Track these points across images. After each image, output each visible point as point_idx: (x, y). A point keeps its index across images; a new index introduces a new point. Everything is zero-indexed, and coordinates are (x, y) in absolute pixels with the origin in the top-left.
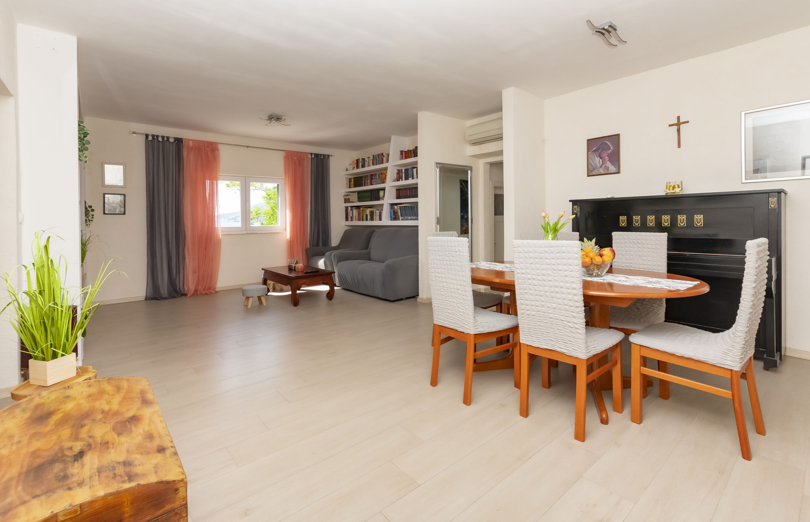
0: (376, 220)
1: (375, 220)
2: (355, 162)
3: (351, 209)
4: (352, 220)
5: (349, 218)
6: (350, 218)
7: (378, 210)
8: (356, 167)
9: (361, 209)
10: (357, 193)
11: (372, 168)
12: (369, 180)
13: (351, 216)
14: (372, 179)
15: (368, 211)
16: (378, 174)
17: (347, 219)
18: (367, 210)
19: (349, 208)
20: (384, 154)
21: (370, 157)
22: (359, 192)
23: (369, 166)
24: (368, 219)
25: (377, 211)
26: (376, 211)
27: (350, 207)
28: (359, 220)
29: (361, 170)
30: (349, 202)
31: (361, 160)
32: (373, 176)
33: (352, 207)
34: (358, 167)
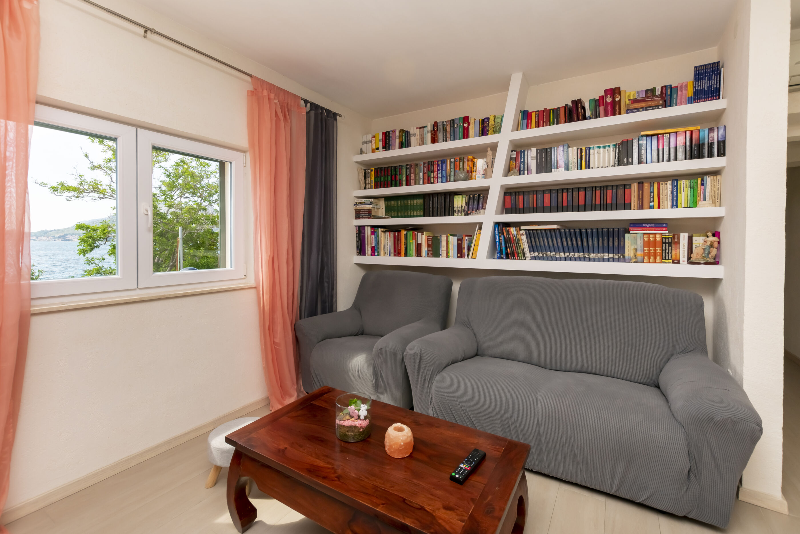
0: (447, 256)
1: (445, 255)
2: (381, 137)
3: (372, 232)
4: (376, 254)
5: (368, 250)
6: (370, 249)
7: (454, 235)
8: (383, 148)
9: (404, 232)
10: (384, 199)
11: (430, 148)
12: (421, 174)
13: (373, 245)
14: (430, 170)
15: (423, 238)
16: (451, 162)
17: (361, 250)
18: (419, 234)
19: (368, 231)
20: (472, 121)
21: (426, 127)
22: (388, 198)
23: (422, 143)
24: (424, 253)
25: (451, 238)
26: (448, 237)
27: (369, 228)
28: (397, 253)
29: (396, 152)
30: (369, 218)
31: (397, 134)
32: (436, 166)
33: (374, 227)
34: (387, 146)
